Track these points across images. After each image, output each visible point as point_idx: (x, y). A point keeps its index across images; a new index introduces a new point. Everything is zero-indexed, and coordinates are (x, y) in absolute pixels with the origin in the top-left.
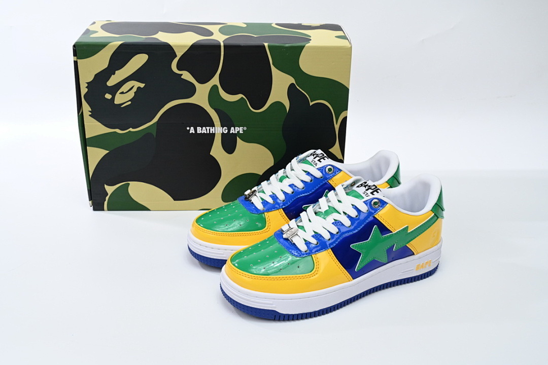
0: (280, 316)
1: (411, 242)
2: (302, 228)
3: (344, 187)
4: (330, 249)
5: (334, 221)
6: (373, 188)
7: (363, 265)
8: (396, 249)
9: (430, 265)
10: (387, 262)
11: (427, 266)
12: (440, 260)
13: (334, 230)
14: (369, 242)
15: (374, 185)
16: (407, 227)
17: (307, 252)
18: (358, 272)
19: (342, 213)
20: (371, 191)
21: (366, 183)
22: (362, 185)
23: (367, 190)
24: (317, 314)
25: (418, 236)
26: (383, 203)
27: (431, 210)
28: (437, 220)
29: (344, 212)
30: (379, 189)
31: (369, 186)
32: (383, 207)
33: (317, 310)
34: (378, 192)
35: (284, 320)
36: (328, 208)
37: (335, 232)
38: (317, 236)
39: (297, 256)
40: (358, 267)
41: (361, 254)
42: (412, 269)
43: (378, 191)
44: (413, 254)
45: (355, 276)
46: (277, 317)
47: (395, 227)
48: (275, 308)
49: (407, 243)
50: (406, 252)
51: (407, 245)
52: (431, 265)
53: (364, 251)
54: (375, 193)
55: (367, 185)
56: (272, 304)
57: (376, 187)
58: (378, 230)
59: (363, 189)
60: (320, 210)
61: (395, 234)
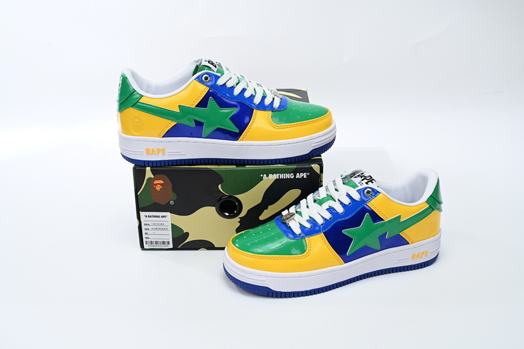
0: (273, 293)
1: (404, 231)
2: (300, 213)
3: (342, 177)
4: (323, 234)
5: (328, 207)
6: (368, 178)
7: (355, 250)
8: (389, 237)
9: (426, 255)
10: (379, 248)
11: (424, 256)
12: (440, 250)
13: (328, 216)
14: (360, 228)
15: (370, 176)
16: (400, 216)
17: (301, 235)
18: (349, 256)
19: (337, 201)
20: (366, 181)
21: (363, 174)
22: (359, 176)
23: (362, 180)
24: (309, 293)
25: (411, 226)
26: (376, 193)
27: (426, 202)
28: (432, 211)
29: (339, 200)
30: (374, 180)
31: (365, 177)
32: (376, 196)
33: (308, 289)
34: (372, 183)
35: (277, 297)
36: (326, 196)
37: (328, 218)
38: (312, 221)
39: (291, 239)
40: (350, 251)
41: (352, 239)
42: (408, 257)
43: (373, 181)
44: (408, 243)
45: (347, 260)
46: (270, 294)
47: (386, 215)
48: (268, 284)
49: (400, 232)
50: (399, 241)
51: (400, 234)
52: (428, 255)
53: (355, 237)
54: (370, 183)
55: (363, 176)
56: (265, 281)
57: (371, 178)
58: (370, 217)
59: (359, 179)
60: (319, 198)
61: (387, 222)
